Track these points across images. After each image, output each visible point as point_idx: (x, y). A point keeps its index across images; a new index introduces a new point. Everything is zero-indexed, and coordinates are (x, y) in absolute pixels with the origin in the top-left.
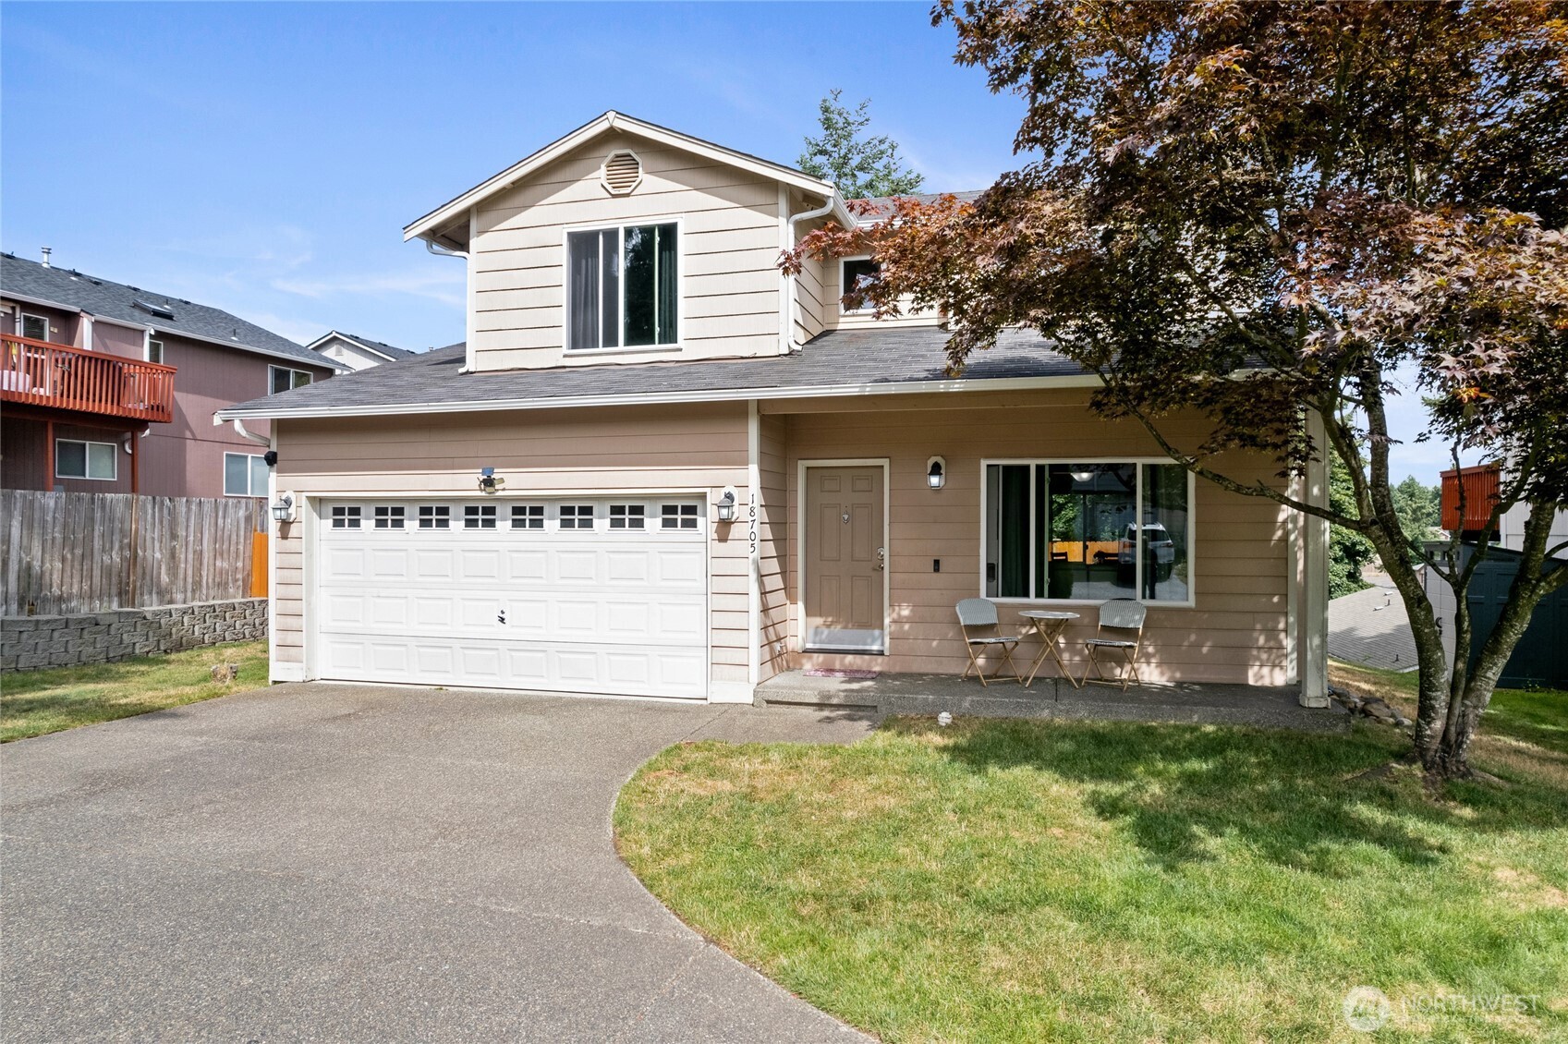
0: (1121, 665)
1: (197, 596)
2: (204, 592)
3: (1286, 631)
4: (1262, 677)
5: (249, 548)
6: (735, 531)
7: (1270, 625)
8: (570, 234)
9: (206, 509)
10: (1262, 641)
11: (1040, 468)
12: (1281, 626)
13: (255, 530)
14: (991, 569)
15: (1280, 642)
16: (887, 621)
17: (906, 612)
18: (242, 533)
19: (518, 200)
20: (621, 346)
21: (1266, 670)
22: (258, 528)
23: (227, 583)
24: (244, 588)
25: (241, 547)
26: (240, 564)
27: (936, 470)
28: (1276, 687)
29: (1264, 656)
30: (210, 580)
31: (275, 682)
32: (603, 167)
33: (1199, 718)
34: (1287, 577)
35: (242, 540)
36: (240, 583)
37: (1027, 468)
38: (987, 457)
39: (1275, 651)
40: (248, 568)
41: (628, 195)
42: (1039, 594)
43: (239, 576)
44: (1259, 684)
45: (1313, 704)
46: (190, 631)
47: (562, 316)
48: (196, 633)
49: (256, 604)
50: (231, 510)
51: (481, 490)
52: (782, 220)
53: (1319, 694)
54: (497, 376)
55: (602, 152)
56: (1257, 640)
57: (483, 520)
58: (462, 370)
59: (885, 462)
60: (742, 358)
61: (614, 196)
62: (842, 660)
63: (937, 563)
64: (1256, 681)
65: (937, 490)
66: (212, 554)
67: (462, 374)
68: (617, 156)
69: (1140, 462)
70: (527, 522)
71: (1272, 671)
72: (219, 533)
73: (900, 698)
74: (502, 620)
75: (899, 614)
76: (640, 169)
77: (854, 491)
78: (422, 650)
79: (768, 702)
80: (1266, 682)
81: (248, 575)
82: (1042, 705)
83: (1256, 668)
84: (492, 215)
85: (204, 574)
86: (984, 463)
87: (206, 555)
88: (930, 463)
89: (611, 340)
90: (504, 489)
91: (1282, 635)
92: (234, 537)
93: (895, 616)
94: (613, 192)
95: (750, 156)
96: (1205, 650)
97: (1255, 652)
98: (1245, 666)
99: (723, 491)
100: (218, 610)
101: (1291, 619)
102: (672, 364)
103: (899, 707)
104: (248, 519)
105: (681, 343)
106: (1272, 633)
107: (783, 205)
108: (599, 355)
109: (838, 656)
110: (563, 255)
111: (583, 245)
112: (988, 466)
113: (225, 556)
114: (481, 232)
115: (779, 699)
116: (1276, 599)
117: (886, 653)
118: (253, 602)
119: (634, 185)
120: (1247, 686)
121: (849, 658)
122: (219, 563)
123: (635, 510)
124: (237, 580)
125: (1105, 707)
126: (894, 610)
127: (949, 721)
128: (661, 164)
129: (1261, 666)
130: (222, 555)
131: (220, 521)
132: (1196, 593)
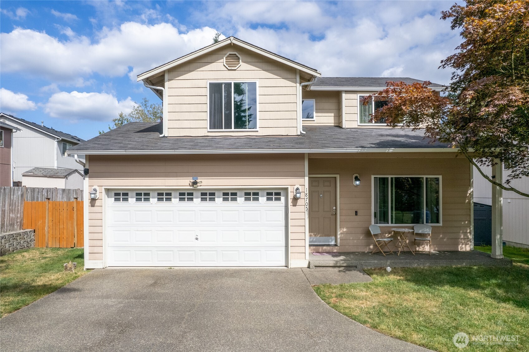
0: (419, 246)
1: (3, 230)
2: (6, 228)
3: (470, 233)
4: (463, 248)
5: (22, 208)
6: (300, 202)
7: (465, 231)
8: (210, 84)
9: (7, 191)
10: (462, 237)
11: (392, 178)
12: (468, 231)
13: (25, 200)
14: (375, 213)
15: (468, 236)
16: (339, 233)
17: (345, 230)
18: (20, 202)
19: (186, 68)
20: (233, 129)
21: (464, 246)
22: (26, 199)
23: (14, 224)
24: (20, 225)
25: (19, 208)
26: (19, 215)
27: (357, 179)
28: (468, 251)
29: (463, 241)
30: (8, 223)
31: (88, 269)
32: (224, 58)
33: (466, 263)
34: (470, 215)
35: (20, 205)
36: (19, 223)
37: (388, 178)
38: (374, 174)
39: (466, 239)
40: (22, 216)
41: (235, 70)
42: (392, 223)
43: (19, 220)
44: (462, 250)
45: (498, 258)
46: (5, 246)
47: (207, 116)
48: (7, 247)
49: (28, 232)
50: (16, 192)
51: (190, 186)
52: (298, 85)
53: (500, 254)
54: (180, 139)
55: (224, 52)
56: (461, 236)
57: (187, 198)
58: (161, 136)
59: (338, 176)
60: (283, 136)
61: (229, 70)
62: (322, 249)
63: (356, 212)
64: (461, 250)
65: (357, 186)
66: (8, 212)
67: (162, 137)
68: (230, 55)
69: (425, 177)
70: (208, 199)
71: (465, 246)
72: (12, 202)
73: (365, 262)
74: (197, 239)
75: (343, 231)
76: (240, 61)
77: (324, 186)
78: (159, 252)
79: (315, 266)
80: (464, 250)
81: (22, 220)
82: (415, 263)
83: (461, 245)
84: (175, 73)
85: (6, 220)
86: (373, 177)
87: (6, 212)
88: (354, 176)
89: (228, 126)
90: (201, 186)
91: (469, 234)
92: (17, 203)
93: (341, 231)
94: (229, 68)
95: (289, 60)
96: (445, 240)
97: (460, 240)
98: (458, 245)
99: (295, 187)
100: (14, 236)
101: (471, 229)
102: (255, 137)
103: (365, 265)
104: (22, 195)
105: (258, 129)
106: (465, 233)
107: (298, 79)
108: (223, 132)
109: (320, 247)
110: (207, 92)
111: (215, 88)
112: (374, 177)
113: (14, 211)
114: (169, 80)
115: (320, 265)
116: (466, 222)
117: (339, 245)
118: (27, 232)
119: (238, 66)
120: (457, 252)
121: (325, 248)
122: (11, 215)
123: (255, 194)
124: (18, 222)
125: (435, 262)
126: (341, 230)
127: (391, 270)
128: (249, 60)
129: (462, 245)
130: (12, 211)
131: (12, 197)
132: (442, 221)
